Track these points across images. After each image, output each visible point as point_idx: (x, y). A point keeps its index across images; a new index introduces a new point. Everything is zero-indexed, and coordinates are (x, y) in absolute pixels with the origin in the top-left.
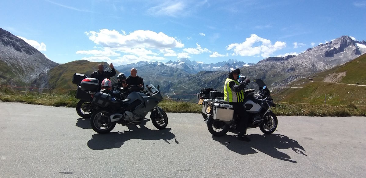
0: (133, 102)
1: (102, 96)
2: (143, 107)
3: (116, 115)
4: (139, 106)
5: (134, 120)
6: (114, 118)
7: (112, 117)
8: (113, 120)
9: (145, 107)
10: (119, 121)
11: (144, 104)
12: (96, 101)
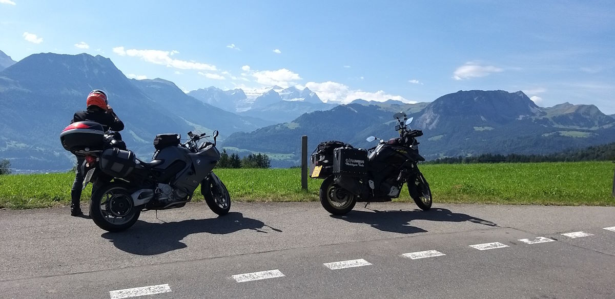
0: (170, 166)
1: (119, 156)
2: (190, 174)
3: (143, 191)
4: (183, 171)
5: (175, 199)
6: (139, 198)
7: (135, 196)
8: (138, 202)
9: (195, 174)
10: (149, 202)
11: (193, 167)
12: (109, 165)
